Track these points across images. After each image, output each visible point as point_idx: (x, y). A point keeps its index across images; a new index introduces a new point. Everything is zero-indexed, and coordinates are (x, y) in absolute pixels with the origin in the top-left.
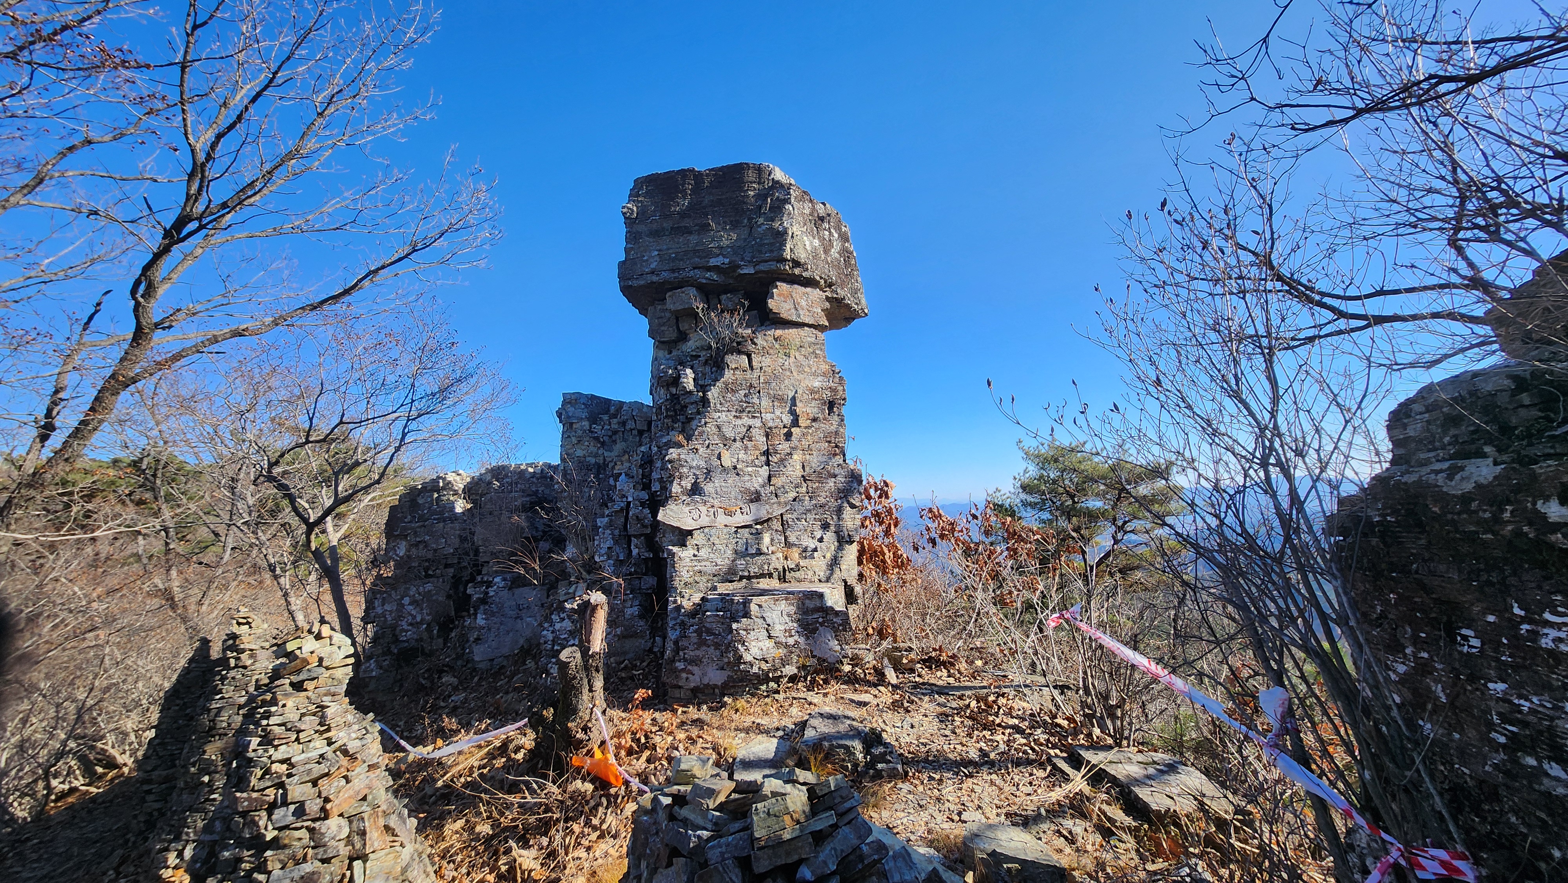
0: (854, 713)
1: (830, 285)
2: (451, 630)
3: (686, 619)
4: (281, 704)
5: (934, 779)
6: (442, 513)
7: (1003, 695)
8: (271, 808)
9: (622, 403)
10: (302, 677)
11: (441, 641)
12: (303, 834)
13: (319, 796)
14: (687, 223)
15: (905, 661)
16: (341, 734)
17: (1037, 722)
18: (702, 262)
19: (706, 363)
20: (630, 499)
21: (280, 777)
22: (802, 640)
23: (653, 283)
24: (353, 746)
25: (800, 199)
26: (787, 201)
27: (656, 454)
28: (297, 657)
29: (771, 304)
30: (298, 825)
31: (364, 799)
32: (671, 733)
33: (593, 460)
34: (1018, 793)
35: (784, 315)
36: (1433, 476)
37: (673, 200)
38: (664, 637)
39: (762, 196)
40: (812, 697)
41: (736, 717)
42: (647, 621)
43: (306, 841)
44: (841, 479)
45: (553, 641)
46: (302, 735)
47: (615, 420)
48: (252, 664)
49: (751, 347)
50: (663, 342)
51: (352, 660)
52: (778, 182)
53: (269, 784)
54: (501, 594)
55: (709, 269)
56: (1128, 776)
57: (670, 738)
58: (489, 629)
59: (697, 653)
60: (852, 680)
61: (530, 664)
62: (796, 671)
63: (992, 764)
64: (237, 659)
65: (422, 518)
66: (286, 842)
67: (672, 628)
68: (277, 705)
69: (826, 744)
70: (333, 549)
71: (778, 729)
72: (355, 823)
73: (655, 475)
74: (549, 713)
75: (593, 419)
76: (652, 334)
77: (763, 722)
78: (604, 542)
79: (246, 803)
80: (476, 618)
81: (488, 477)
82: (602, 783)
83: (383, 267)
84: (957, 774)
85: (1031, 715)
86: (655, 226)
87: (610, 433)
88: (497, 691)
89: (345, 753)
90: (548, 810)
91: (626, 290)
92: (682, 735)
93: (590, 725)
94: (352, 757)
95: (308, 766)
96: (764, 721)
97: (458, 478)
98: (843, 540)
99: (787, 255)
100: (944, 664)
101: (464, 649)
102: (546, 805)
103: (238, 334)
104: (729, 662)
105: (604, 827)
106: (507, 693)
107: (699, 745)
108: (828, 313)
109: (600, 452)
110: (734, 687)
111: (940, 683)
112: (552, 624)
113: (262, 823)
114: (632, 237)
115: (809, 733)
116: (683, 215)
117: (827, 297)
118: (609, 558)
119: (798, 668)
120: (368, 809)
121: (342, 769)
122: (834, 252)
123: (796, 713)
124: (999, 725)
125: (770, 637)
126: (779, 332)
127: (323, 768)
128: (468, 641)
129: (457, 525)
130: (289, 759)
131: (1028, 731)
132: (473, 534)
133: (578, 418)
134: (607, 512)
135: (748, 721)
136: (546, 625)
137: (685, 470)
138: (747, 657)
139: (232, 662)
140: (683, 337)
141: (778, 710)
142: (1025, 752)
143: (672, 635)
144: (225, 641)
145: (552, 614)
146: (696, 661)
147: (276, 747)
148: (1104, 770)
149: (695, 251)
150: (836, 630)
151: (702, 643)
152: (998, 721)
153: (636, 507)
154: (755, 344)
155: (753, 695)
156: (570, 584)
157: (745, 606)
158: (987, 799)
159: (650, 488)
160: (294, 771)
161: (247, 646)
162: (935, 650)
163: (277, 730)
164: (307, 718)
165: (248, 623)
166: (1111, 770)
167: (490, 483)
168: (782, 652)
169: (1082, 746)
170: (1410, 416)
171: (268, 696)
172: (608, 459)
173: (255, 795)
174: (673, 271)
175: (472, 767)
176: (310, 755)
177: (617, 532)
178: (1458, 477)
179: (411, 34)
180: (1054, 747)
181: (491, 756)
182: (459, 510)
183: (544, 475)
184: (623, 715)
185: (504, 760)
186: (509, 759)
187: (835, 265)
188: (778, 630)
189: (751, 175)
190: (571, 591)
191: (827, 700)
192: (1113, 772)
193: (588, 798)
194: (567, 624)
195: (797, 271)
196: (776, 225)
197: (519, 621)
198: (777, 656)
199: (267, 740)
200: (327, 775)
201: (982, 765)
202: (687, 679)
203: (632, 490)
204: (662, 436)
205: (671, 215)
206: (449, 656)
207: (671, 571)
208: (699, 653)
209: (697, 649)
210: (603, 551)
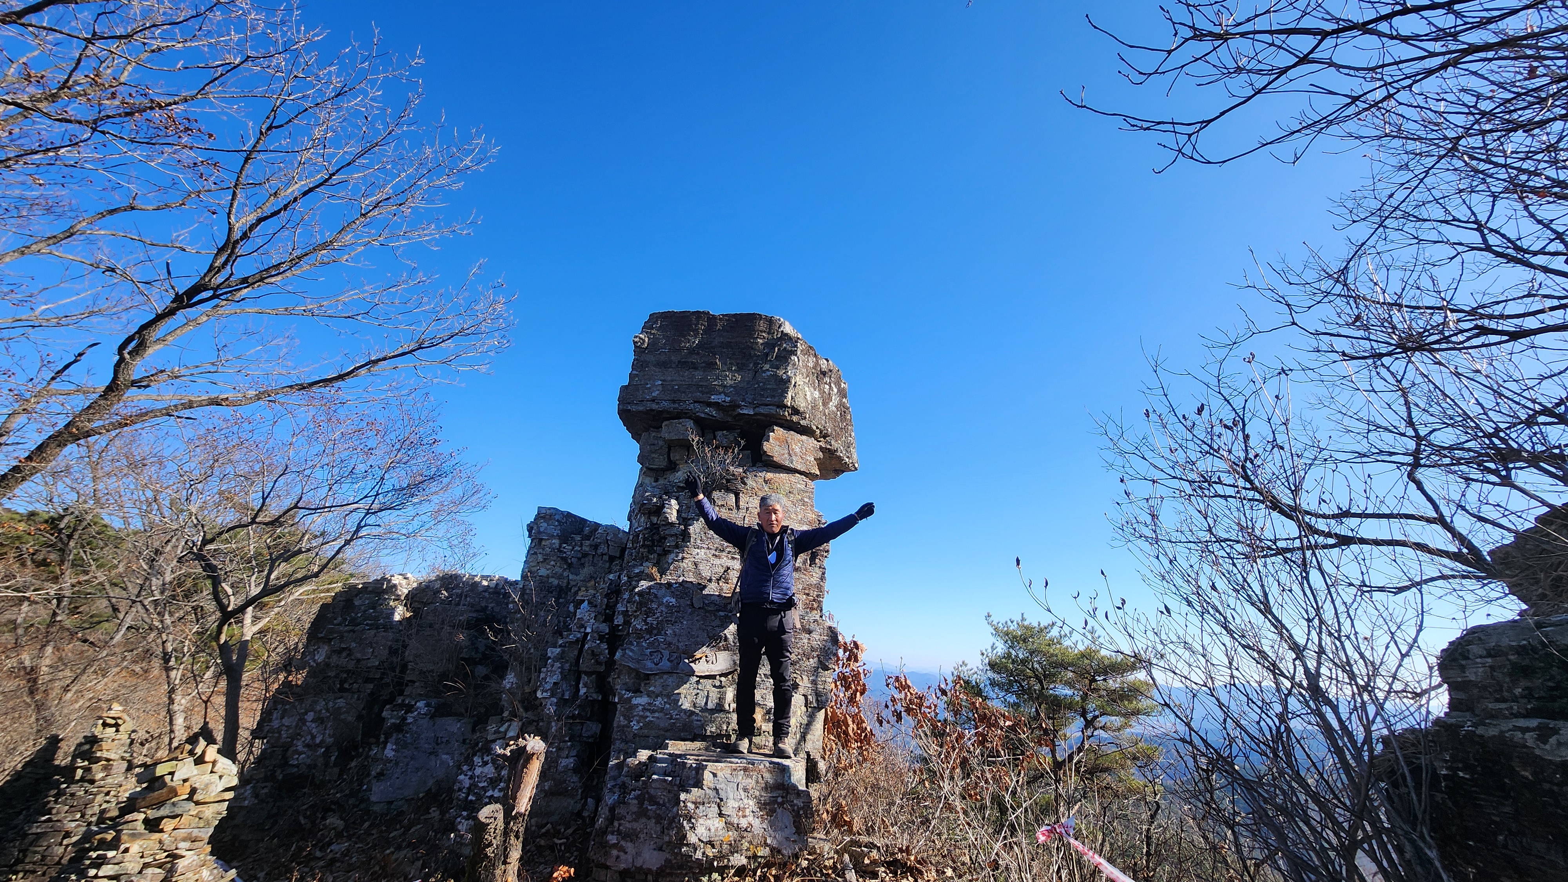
1: (825, 437)
2: (353, 759)
3: (627, 780)
4: (122, 847)
6: (376, 619)
9: (598, 525)
10: (162, 812)
11: (336, 770)
14: (695, 359)
15: (867, 861)
18: (704, 398)
20: (589, 630)
22: (757, 822)
23: (652, 410)
25: (806, 353)
26: (794, 353)
27: (625, 584)
28: (165, 784)
29: (766, 446)
33: (556, 582)
35: (778, 459)
37: (684, 336)
38: (598, 800)
39: (770, 345)
42: (581, 778)
44: (816, 636)
45: (469, 789)
47: (587, 543)
48: (103, 779)
49: (740, 486)
50: (651, 469)
51: (230, 795)
52: (787, 335)
54: (421, 722)
55: (710, 404)
58: (397, 764)
61: (435, 813)
62: (744, 861)
64: (87, 770)
65: (354, 622)
67: (611, 790)
68: (116, 848)
70: (244, 645)
73: (620, 607)
75: (565, 538)
76: (641, 459)
78: (551, 676)
80: (385, 748)
81: (437, 585)
83: (384, 359)
86: (663, 358)
87: (580, 555)
88: (387, 844)
91: (626, 415)
97: (404, 582)
98: (813, 705)
99: (788, 402)
100: (911, 869)
101: (361, 785)
103: (215, 402)
106: (399, 848)
108: (820, 463)
109: (565, 574)
110: (670, 874)
112: (472, 767)
114: (639, 364)
116: (692, 351)
117: (821, 446)
118: (552, 696)
119: (748, 858)
122: (832, 405)
125: (721, 815)
126: (770, 475)
128: (369, 775)
129: (390, 635)
132: (405, 646)
133: (548, 535)
134: (560, 642)
136: (465, 768)
137: (654, 606)
138: (692, 838)
139: (79, 772)
140: (672, 467)
143: (610, 799)
144: (80, 745)
145: (474, 755)
146: (631, 836)
149: (698, 386)
150: (795, 815)
151: (642, 813)
153: (594, 640)
154: (745, 484)
156: (502, 721)
157: (697, 773)
159: (613, 621)
161: (105, 755)
162: (901, 850)
165: (116, 725)
167: (437, 592)
168: (732, 835)
170: (1468, 658)
171: (110, 836)
172: (572, 583)
174: (674, 402)
177: (567, 666)
178: (1553, 740)
179: (467, 162)
182: (397, 617)
183: (499, 590)
187: (831, 417)
188: (731, 807)
189: (762, 325)
190: (502, 729)
194: (490, 770)
195: (795, 418)
196: (781, 372)
197: (433, 757)
198: (726, 840)
202: (618, 857)
203: (592, 621)
204: (634, 566)
205: (680, 350)
206: (342, 791)
207: (619, 720)
208: (636, 826)
209: (635, 820)
210: (548, 687)
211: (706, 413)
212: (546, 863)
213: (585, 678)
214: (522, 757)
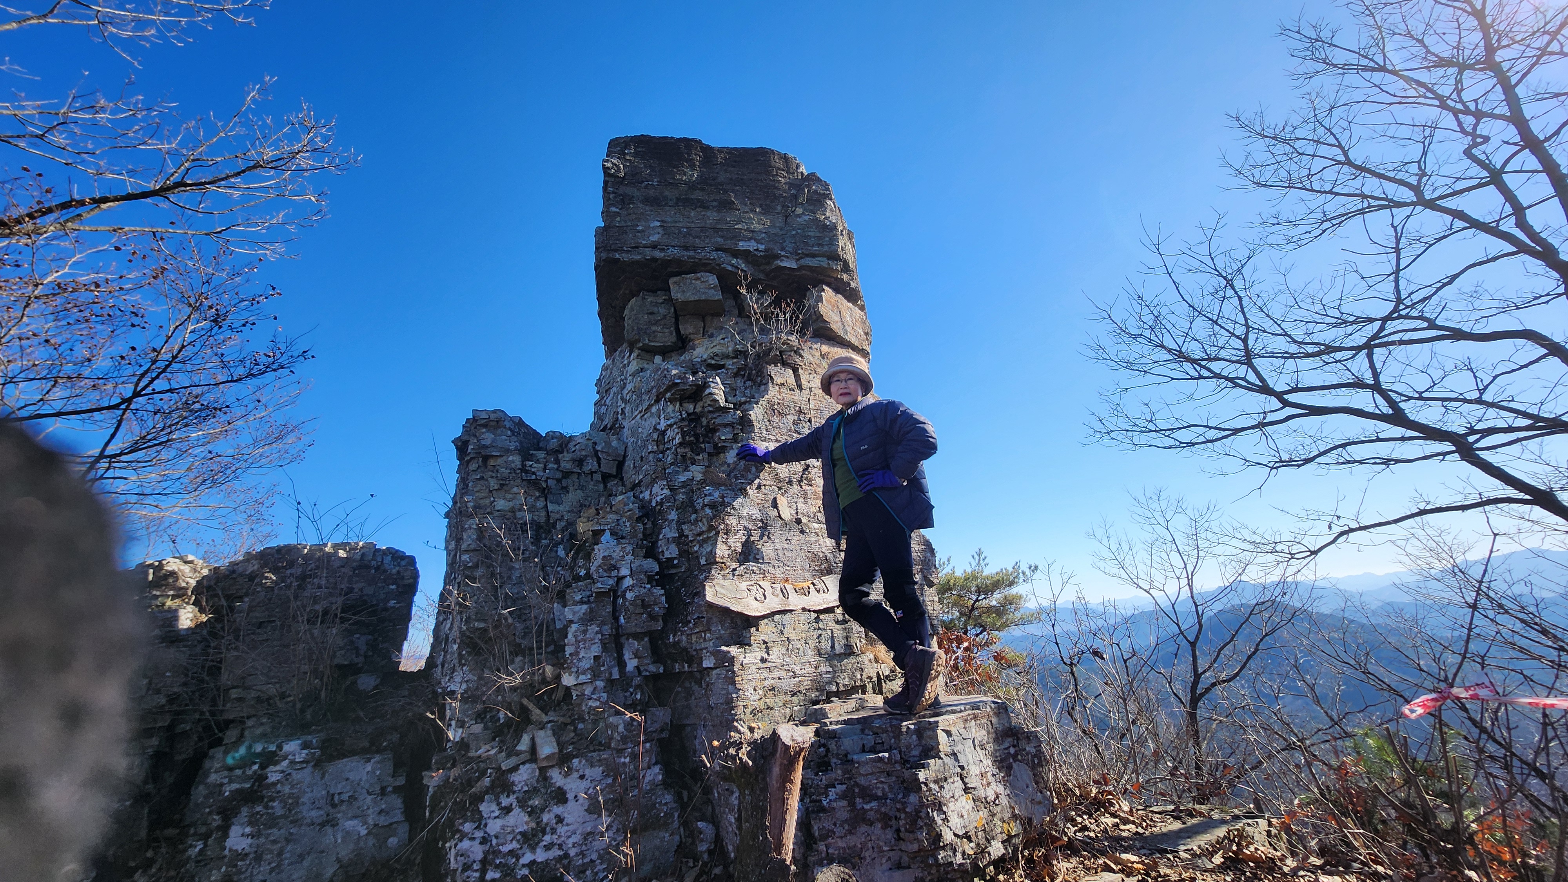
14: (700, 196)
18: (729, 244)
19: (739, 373)
20: (624, 572)
22: (1001, 789)
26: (828, 197)
27: (666, 500)
29: (820, 309)
33: (527, 517)
35: (834, 327)
37: (675, 167)
39: (795, 185)
47: (567, 456)
49: (798, 360)
50: (648, 350)
52: (812, 176)
55: (736, 254)
58: (257, 857)
62: (1003, 849)
73: (668, 534)
75: (525, 454)
78: (588, 647)
80: (224, 836)
81: (252, 566)
99: (838, 253)
104: (920, 850)
109: (540, 504)
114: (615, 199)
116: (692, 186)
119: (1004, 842)
125: (966, 790)
126: (825, 348)
132: (218, 663)
133: (500, 449)
137: (733, 521)
138: (947, 835)
140: (683, 344)
149: (716, 230)
150: (1032, 766)
153: (637, 585)
154: (801, 356)
157: (923, 737)
159: (658, 555)
167: (255, 577)
168: (983, 816)
172: (554, 516)
174: (686, 248)
177: (602, 630)
182: (185, 623)
188: (973, 774)
189: (778, 162)
190: (522, 747)
195: (845, 277)
196: (820, 217)
198: (979, 825)
203: (629, 557)
204: (677, 473)
205: (675, 184)
208: (855, 840)
209: (850, 832)
211: (733, 265)
213: (631, 643)
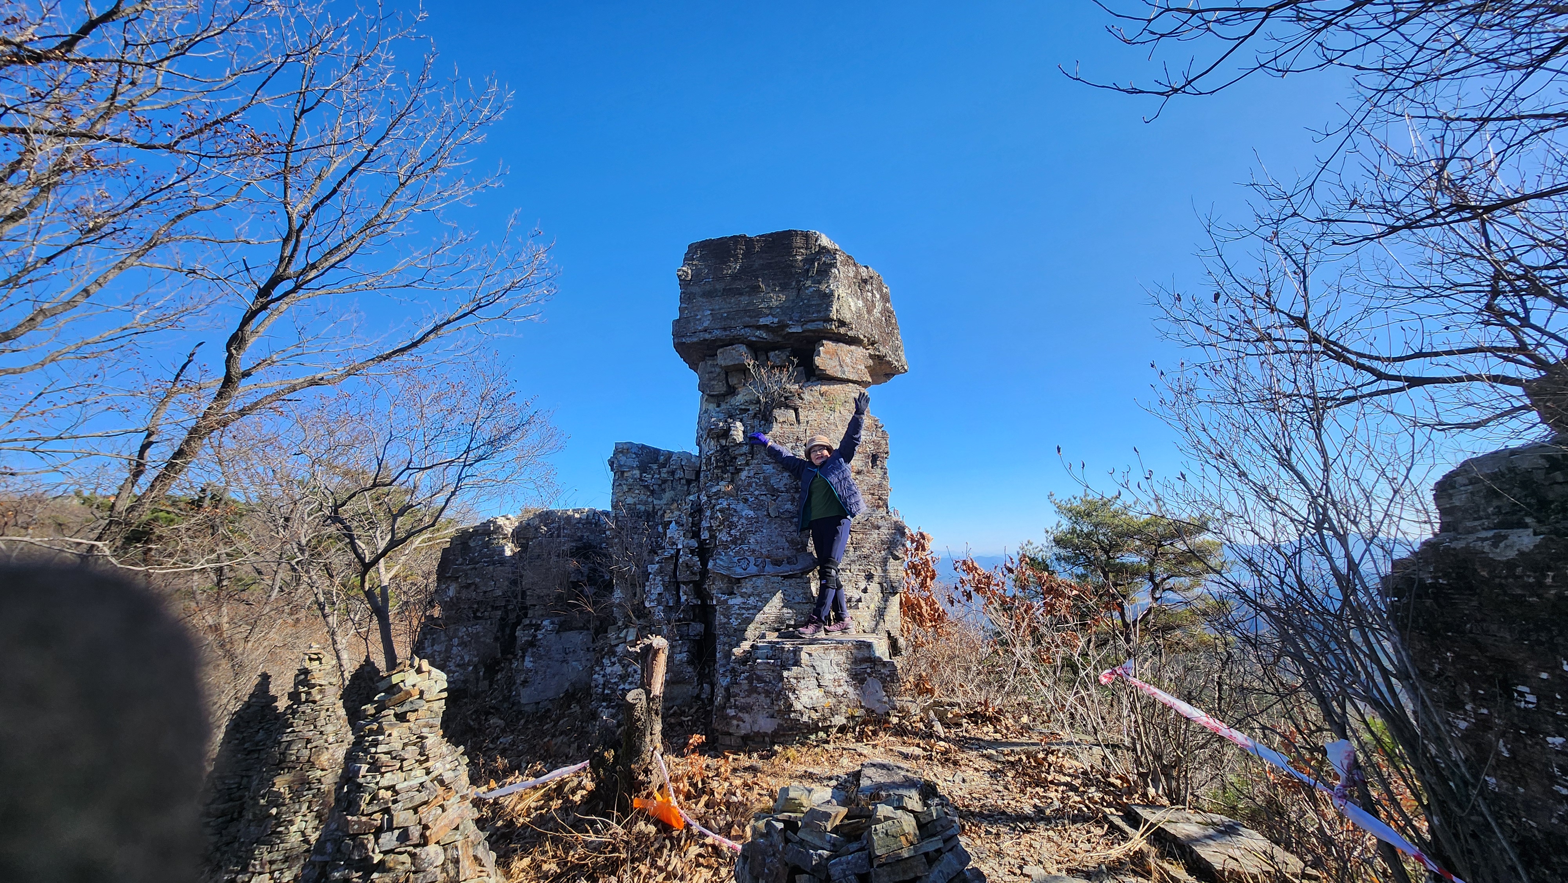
0: (905, 764)
1: (873, 344)
2: (498, 671)
3: (737, 666)
4: (387, 733)
5: (990, 833)
6: (491, 556)
7: (1052, 753)
8: (378, 832)
9: (670, 454)
10: (405, 708)
11: (486, 682)
12: (405, 858)
13: (420, 823)
14: (738, 285)
15: (950, 715)
16: (438, 765)
17: (1090, 780)
18: (753, 322)
19: (755, 416)
20: (680, 546)
21: (386, 803)
22: (851, 690)
23: (705, 340)
24: (448, 776)
25: (845, 264)
26: (833, 265)
27: (705, 503)
28: (401, 690)
29: (818, 361)
30: (402, 849)
31: (457, 828)
32: (726, 779)
33: (643, 508)
34: (1077, 850)
35: (830, 372)
36: (1479, 543)
37: (725, 263)
38: (713, 685)
39: (810, 260)
40: (860, 747)
41: (787, 765)
42: (695, 668)
43: (408, 865)
44: (884, 530)
45: (604, 685)
46: (405, 763)
47: (665, 470)
48: (321, 699)
49: (798, 402)
50: (712, 396)
52: (824, 248)
53: (377, 808)
54: (549, 637)
55: (759, 328)
56: (1188, 836)
57: (726, 784)
58: (536, 672)
59: (748, 700)
60: (900, 731)
61: (575, 708)
62: (844, 721)
63: (1048, 820)
64: (308, 694)
65: (473, 561)
66: (391, 865)
67: (723, 675)
68: (383, 734)
69: (883, 793)
70: (384, 590)
71: (830, 779)
72: (449, 851)
73: (705, 524)
74: (610, 755)
75: (643, 468)
76: (702, 387)
77: (815, 772)
78: (656, 588)
79: (356, 827)
80: (524, 661)
81: (536, 522)
82: (664, 827)
84: (1014, 829)
85: (1082, 773)
86: (708, 287)
87: (660, 482)
88: (544, 734)
89: (442, 782)
90: (615, 849)
91: (681, 348)
92: (738, 782)
93: (650, 767)
94: (447, 788)
95: (410, 794)
96: (816, 770)
97: (507, 522)
98: (889, 590)
99: (834, 315)
100: (990, 719)
101: (510, 691)
102: (614, 845)
103: (313, 383)
104: (780, 710)
105: (670, 868)
106: (553, 736)
107: (756, 792)
108: (872, 371)
109: (650, 500)
110: (784, 735)
111: (987, 738)
112: (603, 668)
113: (370, 846)
114: (687, 297)
115: (864, 782)
116: (735, 277)
117: (870, 355)
118: (659, 604)
119: (847, 718)
120: (461, 838)
121: (440, 798)
122: (876, 312)
123: (847, 765)
124: (1052, 782)
125: (819, 686)
126: (824, 388)
127: (423, 796)
128: (515, 683)
129: (507, 568)
130: (393, 786)
131: (1082, 789)
132: (521, 576)
133: (628, 467)
134: (657, 559)
135: (801, 769)
136: (597, 669)
137: (735, 519)
138: (798, 706)
139: (303, 696)
140: (732, 391)
141: (828, 760)
142: (1080, 810)
143: (724, 682)
144: (297, 676)
145: (603, 657)
146: (746, 708)
147: (382, 774)
148: (1163, 830)
149: (746, 311)
150: (884, 681)
151: (752, 690)
152: (1050, 778)
153: (686, 554)
154: (802, 399)
155: (803, 744)
156: (620, 630)
157: (795, 655)
158: (1046, 855)
159: (699, 537)
160: (399, 797)
161: (317, 681)
162: (980, 704)
163: (385, 758)
164: (409, 748)
165: (319, 659)
166: (1171, 829)
167: (537, 528)
168: (831, 701)
169: (1138, 804)
170: (1454, 488)
171: (375, 726)
172: (657, 507)
173: (364, 819)
174: (725, 329)
175: (529, 808)
176: (411, 783)
177: (667, 579)
178: (1502, 545)
179: (486, 112)
180: (1109, 805)
181: (548, 797)
182: (508, 553)
183: (593, 520)
184: (677, 760)
185: (560, 801)
186: (566, 800)
187: (877, 324)
188: (827, 679)
189: (799, 241)
190: (622, 635)
191: (876, 751)
192: (1172, 832)
193: (652, 839)
194: (618, 668)
195: (842, 330)
196: (823, 287)
197: (565, 664)
198: (826, 705)
199: (376, 767)
200: (426, 803)
201: (1039, 821)
202: (738, 726)
203: (682, 538)
204: (712, 486)
205: (723, 277)
206: (495, 698)
207: (720, 618)
209: (748, 696)
210: (653, 597)
211: (757, 336)
212: (678, 736)
213: (683, 587)
214: (650, 653)
